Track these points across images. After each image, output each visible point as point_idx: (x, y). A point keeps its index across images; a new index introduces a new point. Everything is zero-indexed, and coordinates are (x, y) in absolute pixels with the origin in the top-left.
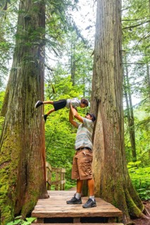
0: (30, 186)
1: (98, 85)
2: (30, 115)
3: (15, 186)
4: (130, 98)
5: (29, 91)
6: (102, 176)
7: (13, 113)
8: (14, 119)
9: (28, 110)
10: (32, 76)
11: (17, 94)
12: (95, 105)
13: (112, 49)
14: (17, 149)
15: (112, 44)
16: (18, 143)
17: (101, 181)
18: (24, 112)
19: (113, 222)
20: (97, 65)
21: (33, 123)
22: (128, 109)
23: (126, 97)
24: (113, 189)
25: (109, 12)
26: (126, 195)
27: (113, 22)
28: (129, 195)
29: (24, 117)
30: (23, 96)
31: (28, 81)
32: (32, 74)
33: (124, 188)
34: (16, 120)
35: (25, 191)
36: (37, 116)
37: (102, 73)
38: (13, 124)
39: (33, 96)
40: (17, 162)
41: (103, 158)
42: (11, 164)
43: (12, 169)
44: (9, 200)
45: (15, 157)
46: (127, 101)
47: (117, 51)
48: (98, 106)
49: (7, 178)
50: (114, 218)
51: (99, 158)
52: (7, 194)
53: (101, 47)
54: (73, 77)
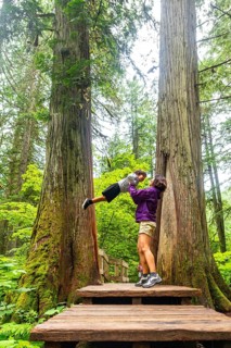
0: (77, 270)
1: (164, 134)
2: (73, 180)
3: (57, 267)
4: (216, 172)
5: (71, 148)
6: (174, 257)
7: (52, 177)
8: (52, 184)
9: (70, 173)
10: (75, 129)
11: (55, 152)
12: (162, 161)
13: (184, 83)
14: (57, 222)
15: (183, 76)
16: (60, 214)
17: (173, 264)
18: (65, 174)
19: (189, 304)
20: (163, 107)
21: (79, 189)
22: (213, 189)
23: (211, 174)
24: (190, 272)
25: (178, 30)
26: (209, 281)
27: (184, 44)
28: (213, 282)
29: (65, 181)
30: (63, 155)
31: (70, 135)
32: (75, 126)
33: (206, 272)
34: (56, 185)
35: (72, 276)
36: (83, 181)
37: (169, 116)
38: (52, 191)
39: (77, 155)
40: (59, 237)
41: (175, 233)
42: (51, 239)
43: (52, 245)
44: (49, 284)
45: (55, 231)
46: (211, 178)
47: (191, 85)
48: (165, 162)
49: (46, 257)
50: (190, 298)
51: (169, 233)
52: (46, 275)
53: (168, 81)
54: (135, 150)
